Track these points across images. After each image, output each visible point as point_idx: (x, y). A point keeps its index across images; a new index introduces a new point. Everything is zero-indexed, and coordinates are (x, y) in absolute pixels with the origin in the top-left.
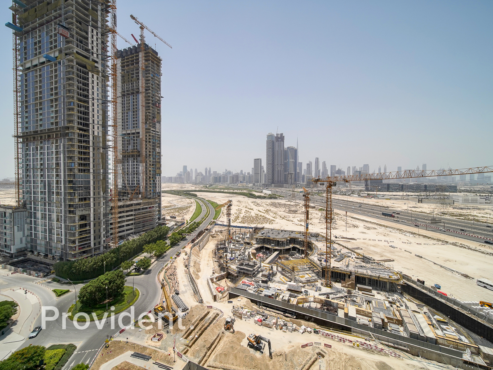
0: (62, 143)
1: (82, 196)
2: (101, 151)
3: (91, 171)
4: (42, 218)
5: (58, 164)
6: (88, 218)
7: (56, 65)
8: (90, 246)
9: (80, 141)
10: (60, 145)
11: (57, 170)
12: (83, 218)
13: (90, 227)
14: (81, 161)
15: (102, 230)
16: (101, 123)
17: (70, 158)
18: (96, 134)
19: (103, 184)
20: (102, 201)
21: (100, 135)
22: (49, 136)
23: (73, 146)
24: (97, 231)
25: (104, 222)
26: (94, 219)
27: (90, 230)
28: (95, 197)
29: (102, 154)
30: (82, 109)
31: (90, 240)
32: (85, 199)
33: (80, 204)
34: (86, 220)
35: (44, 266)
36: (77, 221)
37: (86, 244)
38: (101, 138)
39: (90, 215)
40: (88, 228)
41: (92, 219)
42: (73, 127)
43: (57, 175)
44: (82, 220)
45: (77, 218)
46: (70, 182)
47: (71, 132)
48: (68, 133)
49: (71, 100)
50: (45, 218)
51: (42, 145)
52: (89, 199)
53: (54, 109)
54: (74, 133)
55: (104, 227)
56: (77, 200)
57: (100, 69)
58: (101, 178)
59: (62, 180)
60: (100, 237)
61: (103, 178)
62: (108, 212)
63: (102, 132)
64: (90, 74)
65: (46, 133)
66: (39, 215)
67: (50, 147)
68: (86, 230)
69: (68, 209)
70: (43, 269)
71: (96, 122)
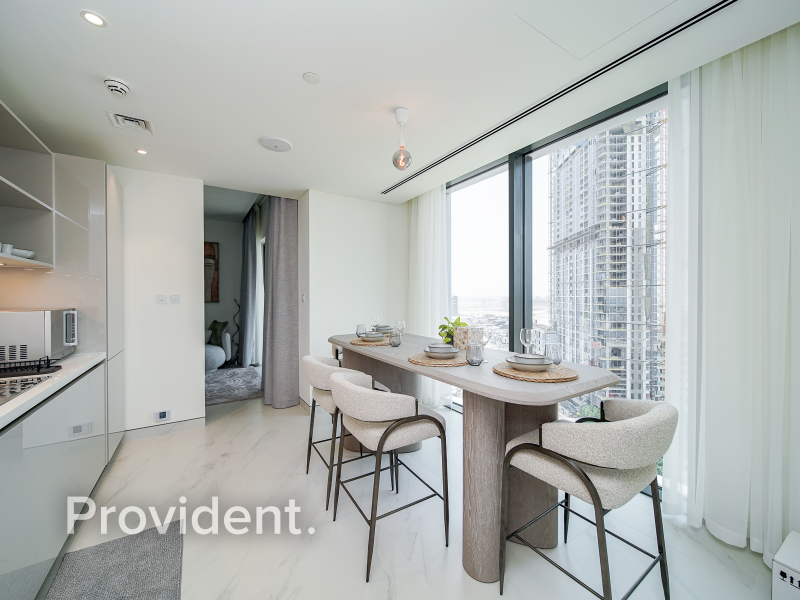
0: (593, 246)
1: (614, 320)
2: (645, 252)
3: (629, 283)
4: (571, 344)
5: (586, 276)
6: (622, 354)
7: (586, 147)
8: (625, 396)
9: (614, 242)
10: (589, 251)
11: (586, 283)
12: (616, 352)
13: (625, 368)
14: (615, 269)
15: (644, 377)
16: (644, 207)
17: (601, 266)
18: (636, 226)
19: (646, 303)
20: (645, 330)
21: (644, 225)
22: (578, 242)
23: (603, 249)
24: (636, 376)
25: (647, 365)
26: (632, 358)
27: (625, 372)
28: (633, 322)
29: (646, 256)
30: (617, 194)
31: (625, 387)
32: (619, 325)
33: (611, 332)
34: (620, 356)
35: (570, 403)
36: (608, 356)
37: (619, 391)
38: (644, 231)
39: (625, 349)
40: (622, 368)
41: (629, 356)
42: (604, 224)
43: (586, 291)
44: (616, 355)
45: (608, 351)
46: (600, 299)
47: (602, 231)
48: (598, 233)
49: (603, 187)
50: (573, 344)
51: (571, 254)
52: (625, 324)
53: (583, 206)
54: (605, 231)
55: (648, 372)
56: (608, 325)
57: (644, 123)
58: (644, 295)
59: (591, 297)
60: (640, 387)
61: (646, 294)
62: (655, 349)
63: (647, 221)
64: (629, 138)
65: (575, 239)
66: (568, 340)
67: (578, 254)
68: (620, 372)
69: (596, 336)
70: (570, 407)
71: (636, 208)
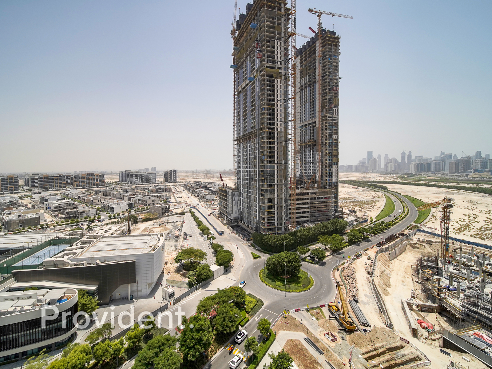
0: (258, 140)
1: (269, 183)
2: (283, 145)
3: (276, 162)
4: (246, 197)
5: (255, 158)
6: (273, 201)
7: (254, 82)
8: (274, 225)
9: (268, 138)
10: (256, 143)
11: (254, 162)
12: (270, 201)
13: (274, 209)
14: (269, 154)
15: (283, 214)
16: (283, 120)
17: (262, 152)
18: (279, 130)
19: (284, 173)
20: (284, 188)
21: (283, 130)
22: (250, 137)
23: (264, 142)
24: (279, 213)
25: (285, 206)
26: (278, 203)
27: (274, 211)
28: (278, 184)
29: (284, 147)
30: (270, 112)
31: (274, 220)
32: (271, 185)
33: (268, 190)
34: (272, 203)
35: (247, 232)
36: (266, 203)
37: (272, 223)
38: (283, 133)
39: (274, 198)
40: (273, 210)
41: (276, 203)
42: (264, 128)
43: (255, 166)
44: (269, 202)
45: (266, 201)
46: (262, 171)
47: (263, 132)
48: (261, 133)
49: (263, 106)
50: (248, 197)
51: (246, 144)
52: (274, 185)
53: (253, 117)
54: (265, 132)
55: (285, 210)
56: (266, 186)
57: (283, 74)
58: (283, 168)
59: (257, 169)
60: (281, 219)
61: (284, 168)
62: (288, 198)
63: (284, 128)
64: (276, 80)
65: (249, 135)
66: (245, 196)
67: (251, 145)
68: (272, 212)
69: (260, 193)
70: (247, 235)
71: (279, 120)
